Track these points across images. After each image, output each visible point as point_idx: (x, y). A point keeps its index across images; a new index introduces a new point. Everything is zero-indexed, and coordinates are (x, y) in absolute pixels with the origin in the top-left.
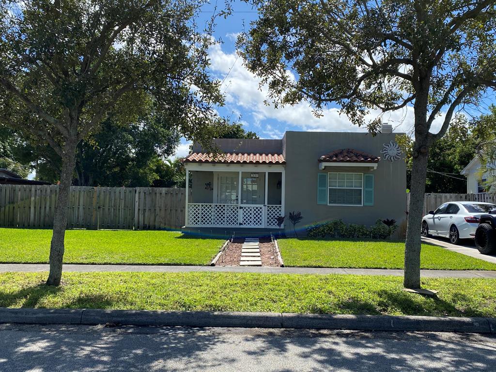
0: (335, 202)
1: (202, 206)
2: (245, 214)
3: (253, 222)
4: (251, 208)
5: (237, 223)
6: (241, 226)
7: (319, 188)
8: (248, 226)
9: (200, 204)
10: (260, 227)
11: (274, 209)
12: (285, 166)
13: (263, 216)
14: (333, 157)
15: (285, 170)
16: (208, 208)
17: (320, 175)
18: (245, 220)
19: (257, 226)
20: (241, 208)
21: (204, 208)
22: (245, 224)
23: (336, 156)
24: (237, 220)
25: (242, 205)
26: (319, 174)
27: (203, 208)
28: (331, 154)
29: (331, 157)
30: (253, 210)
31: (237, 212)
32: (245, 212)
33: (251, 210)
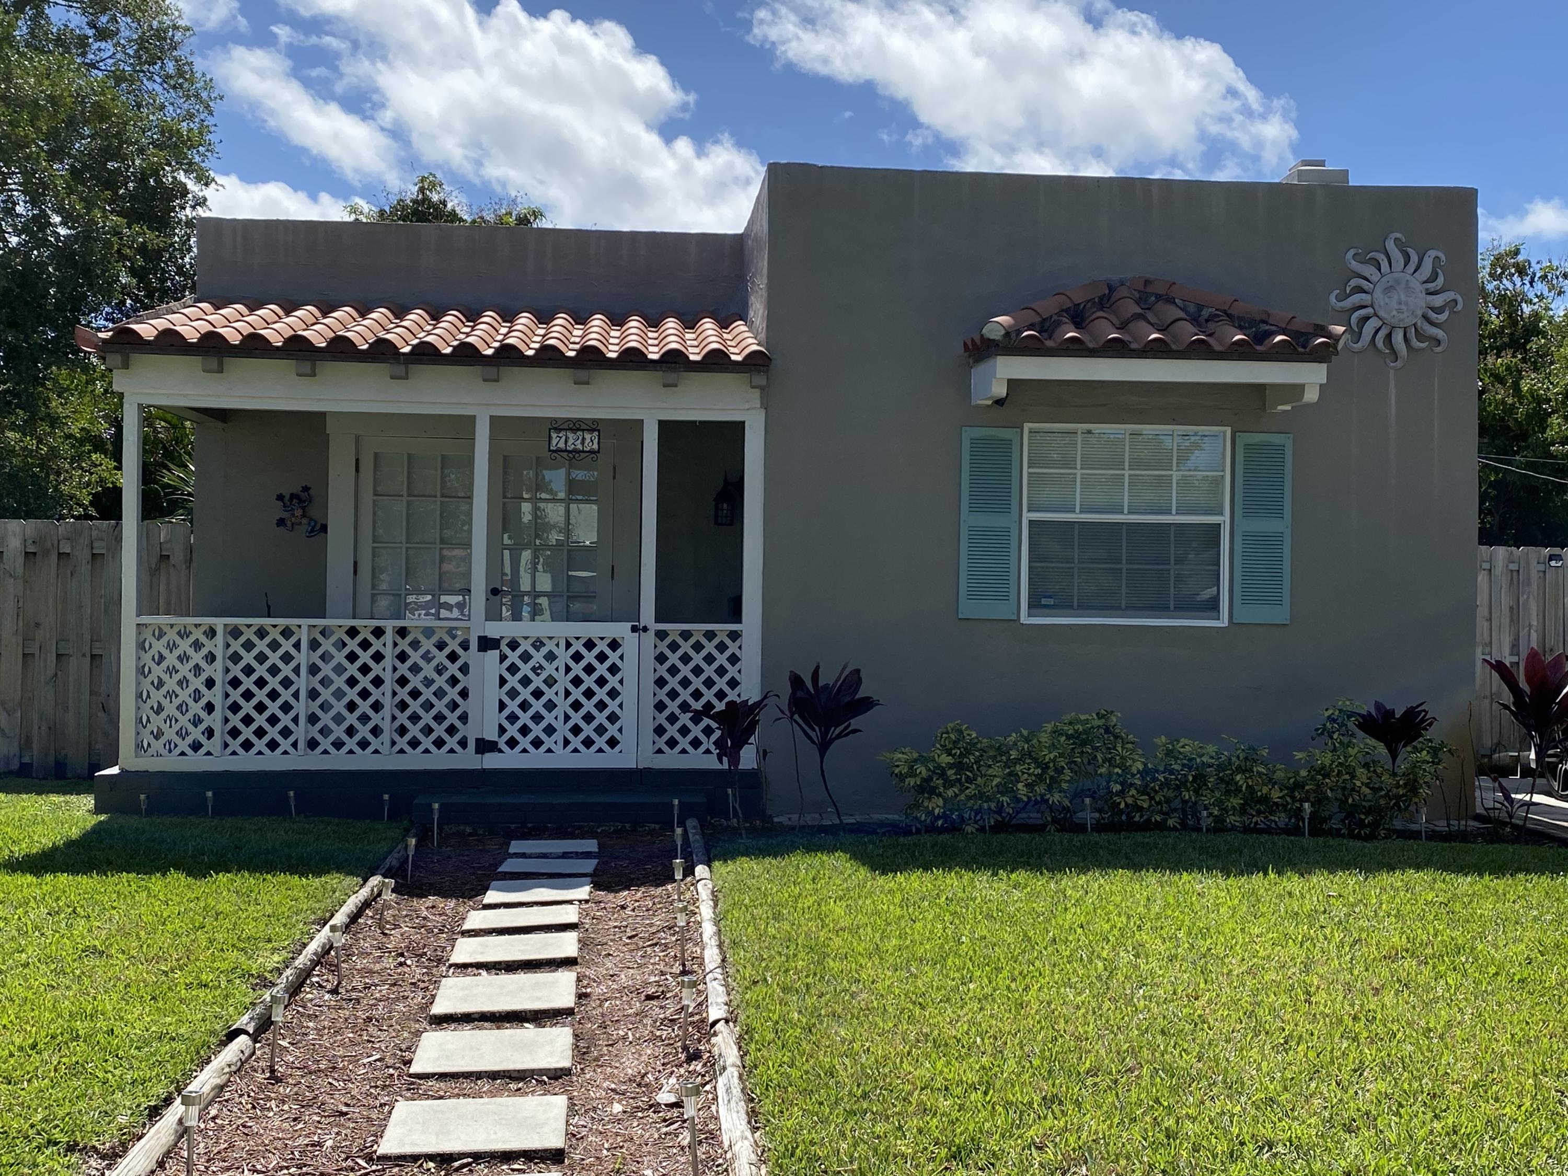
0: (1064, 605)
1: (235, 633)
2: (513, 681)
3: (563, 730)
4: (550, 646)
5: (463, 743)
6: (491, 761)
7: (969, 520)
8: (537, 760)
9: (219, 623)
10: (611, 760)
11: (698, 647)
12: (761, 380)
13: (628, 694)
14: (1058, 324)
15: (765, 406)
16: (274, 645)
17: (974, 441)
18: (513, 718)
19: (588, 760)
20: (486, 644)
21: (249, 645)
22: (512, 743)
23: (1078, 319)
24: (464, 718)
25: (493, 630)
26: (969, 434)
27: (236, 646)
28: (1048, 307)
29: (1047, 327)
30: (564, 657)
31: (464, 669)
32: (513, 669)
33: (550, 657)
